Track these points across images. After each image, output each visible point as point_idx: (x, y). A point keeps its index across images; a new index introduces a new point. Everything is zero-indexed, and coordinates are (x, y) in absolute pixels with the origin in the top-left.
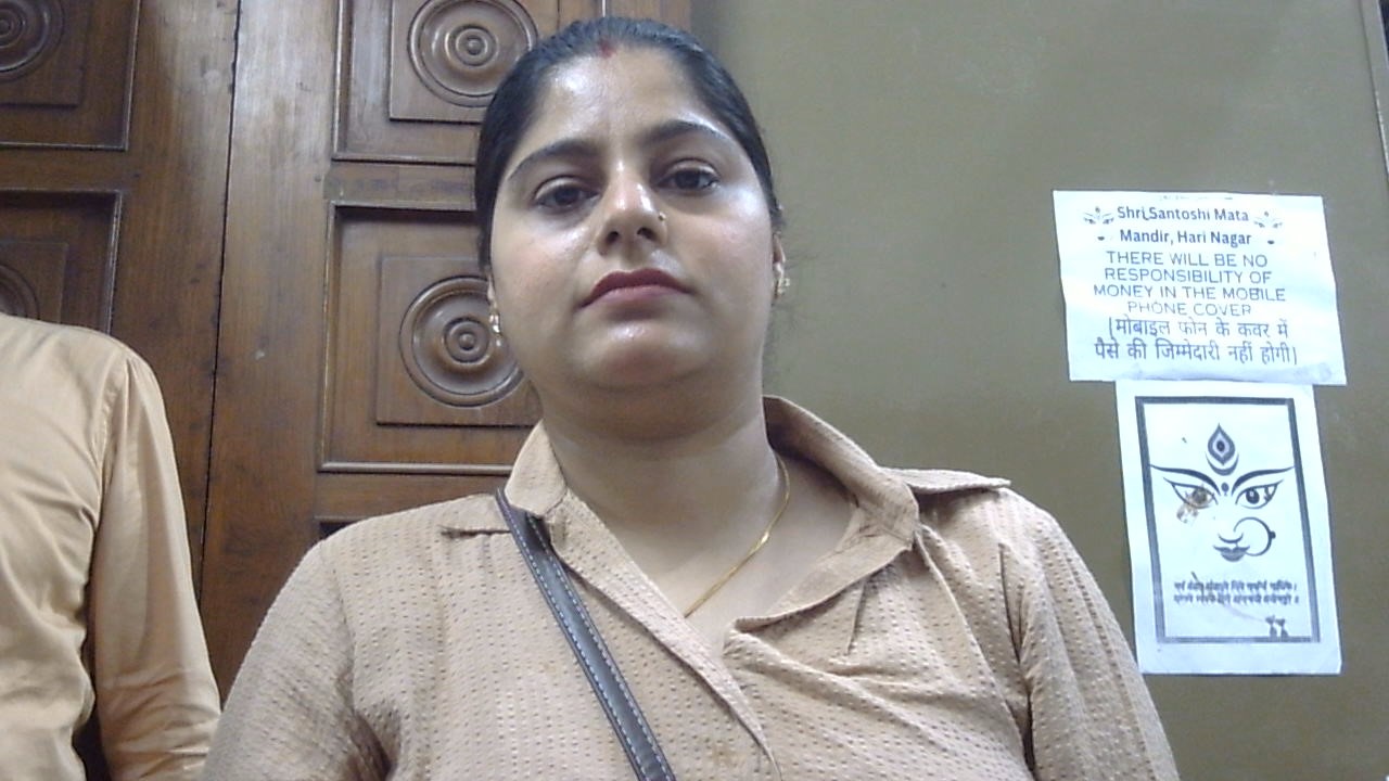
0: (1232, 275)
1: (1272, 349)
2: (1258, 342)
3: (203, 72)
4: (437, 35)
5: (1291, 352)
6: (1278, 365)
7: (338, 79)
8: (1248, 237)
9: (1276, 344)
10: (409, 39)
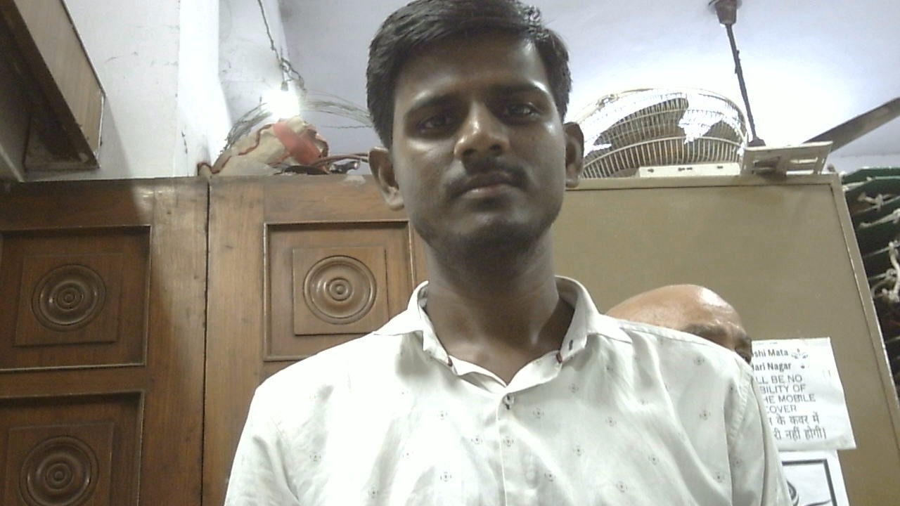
0: (783, 389)
1: (811, 431)
2: (802, 427)
3: (188, 315)
4: (319, 285)
5: (822, 431)
6: (815, 439)
7: (265, 314)
8: (789, 365)
9: (813, 427)
10: (303, 288)
